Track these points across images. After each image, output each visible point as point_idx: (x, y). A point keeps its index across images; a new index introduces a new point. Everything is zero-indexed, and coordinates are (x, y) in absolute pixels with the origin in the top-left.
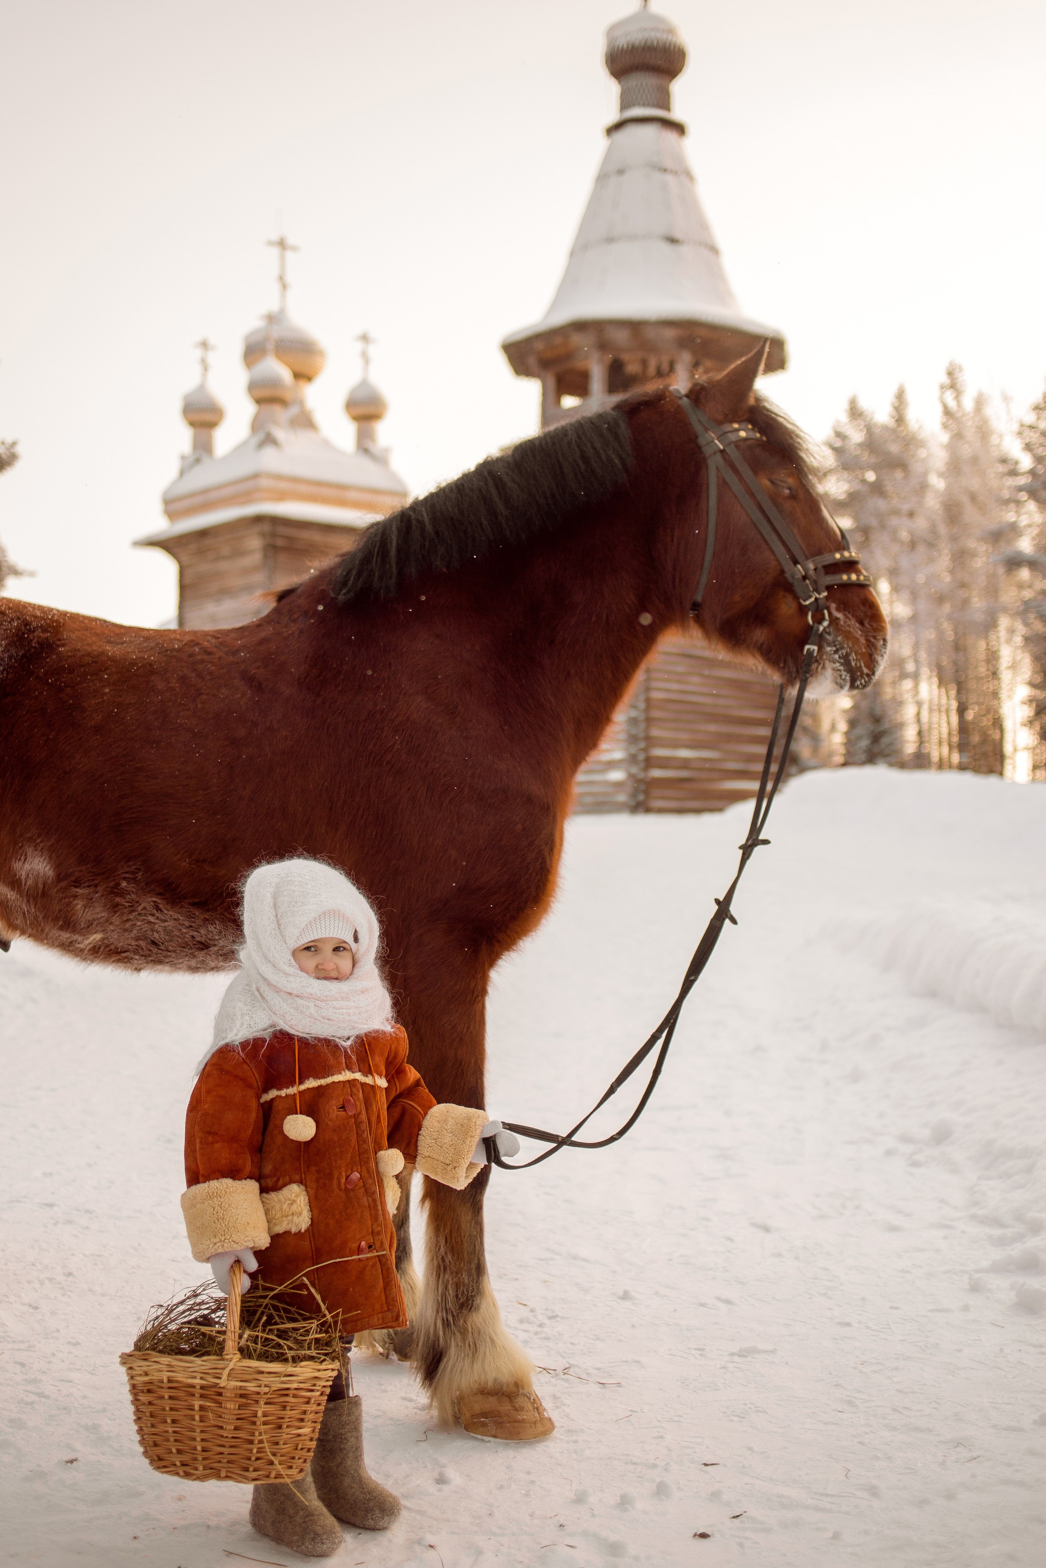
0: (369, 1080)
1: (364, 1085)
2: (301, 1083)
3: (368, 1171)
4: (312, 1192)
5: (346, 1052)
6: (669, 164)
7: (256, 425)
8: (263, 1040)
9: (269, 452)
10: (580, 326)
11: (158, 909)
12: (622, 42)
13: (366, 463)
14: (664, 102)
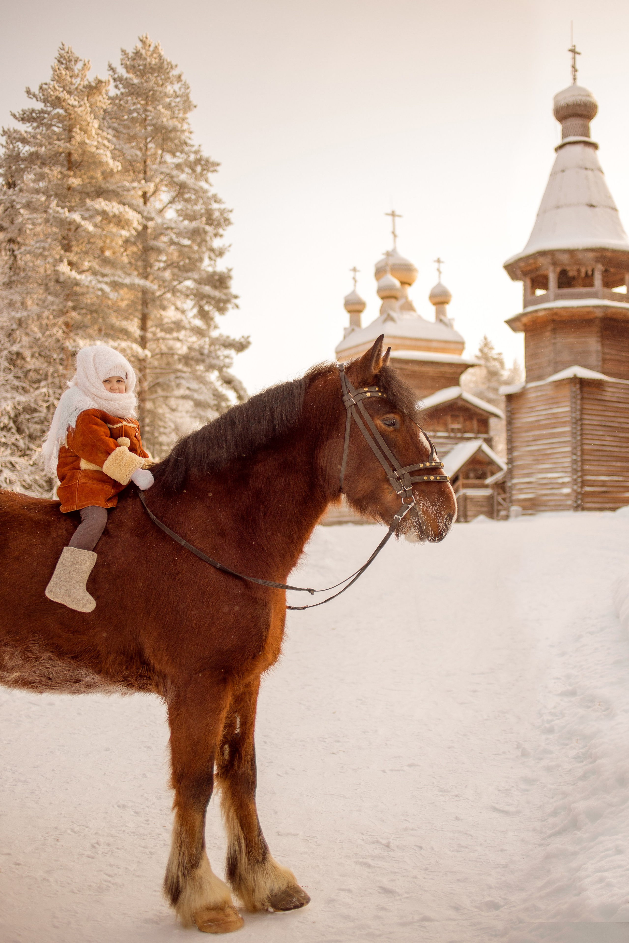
6: (588, 166)
7: (382, 310)
9: (389, 324)
10: (543, 253)
12: (562, 103)
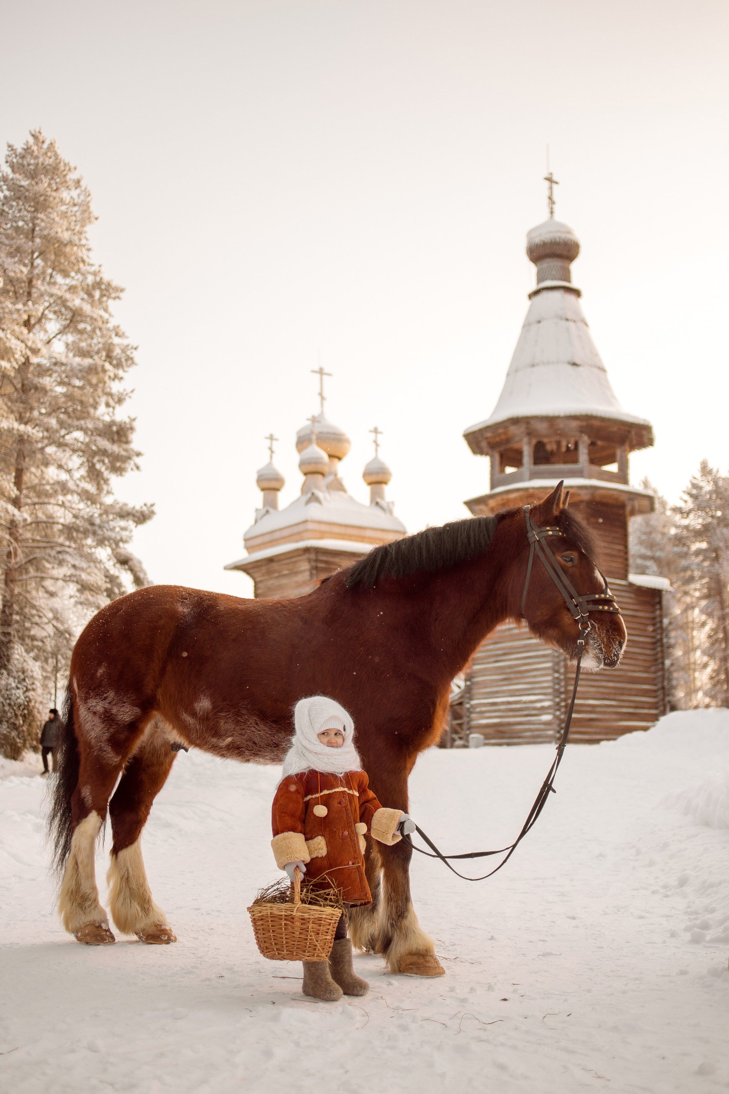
0: (351, 792)
1: (349, 794)
2: (321, 792)
3: (352, 831)
4: (327, 840)
5: (341, 779)
6: (569, 317)
7: (304, 489)
8: (305, 773)
9: (314, 506)
10: (515, 421)
11: (257, 724)
12: (537, 240)
13: (377, 511)
14: (567, 277)
